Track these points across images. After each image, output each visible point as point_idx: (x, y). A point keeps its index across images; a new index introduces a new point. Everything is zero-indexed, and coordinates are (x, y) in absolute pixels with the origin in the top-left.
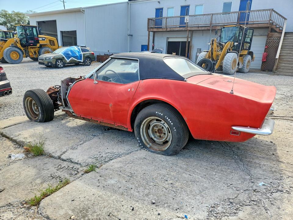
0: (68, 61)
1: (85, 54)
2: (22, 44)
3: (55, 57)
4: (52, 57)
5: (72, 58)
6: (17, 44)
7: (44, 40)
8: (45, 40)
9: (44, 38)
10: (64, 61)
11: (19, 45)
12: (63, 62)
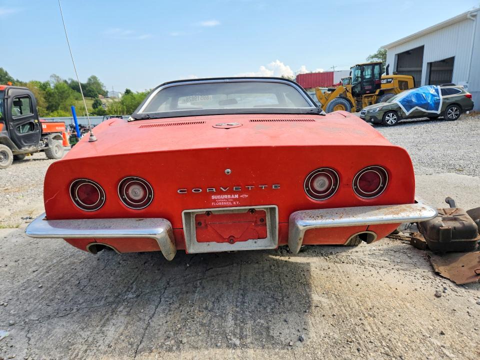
0: (407, 114)
1: (447, 99)
2: (353, 94)
3: (384, 108)
4: (378, 109)
5: (417, 107)
6: (347, 93)
7: (390, 82)
8: (392, 82)
9: (391, 80)
10: (399, 114)
11: (349, 95)
12: (397, 115)
